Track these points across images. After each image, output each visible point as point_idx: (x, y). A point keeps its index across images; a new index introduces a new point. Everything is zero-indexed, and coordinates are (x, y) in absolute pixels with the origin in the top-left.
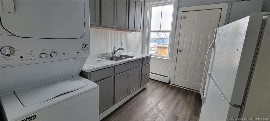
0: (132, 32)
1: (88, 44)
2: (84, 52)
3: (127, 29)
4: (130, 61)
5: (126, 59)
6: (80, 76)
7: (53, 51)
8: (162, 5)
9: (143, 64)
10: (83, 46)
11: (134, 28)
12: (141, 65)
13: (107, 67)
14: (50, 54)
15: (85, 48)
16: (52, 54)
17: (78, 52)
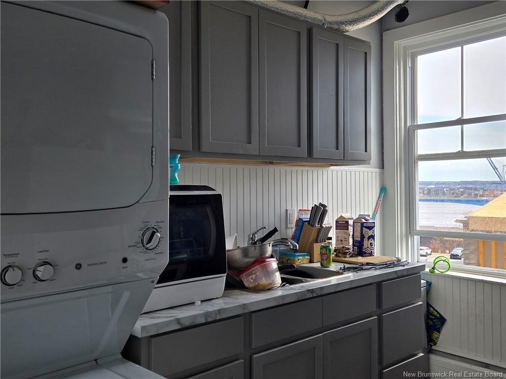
0: (332, 167)
1: (160, 224)
2: (147, 256)
3: (306, 155)
4: (319, 293)
5: (301, 282)
6: (123, 358)
7: (43, 256)
8: (461, 44)
9: (385, 306)
10: (143, 235)
11: (334, 150)
12: (374, 308)
13: (218, 318)
14: (32, 270)
15: (149, 241)
16: (39, 269)
17: (125, 260)
